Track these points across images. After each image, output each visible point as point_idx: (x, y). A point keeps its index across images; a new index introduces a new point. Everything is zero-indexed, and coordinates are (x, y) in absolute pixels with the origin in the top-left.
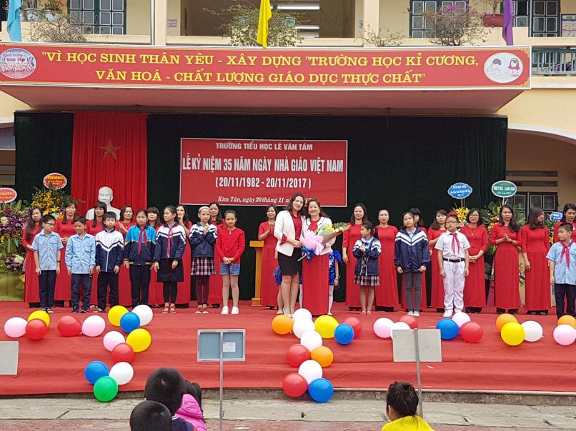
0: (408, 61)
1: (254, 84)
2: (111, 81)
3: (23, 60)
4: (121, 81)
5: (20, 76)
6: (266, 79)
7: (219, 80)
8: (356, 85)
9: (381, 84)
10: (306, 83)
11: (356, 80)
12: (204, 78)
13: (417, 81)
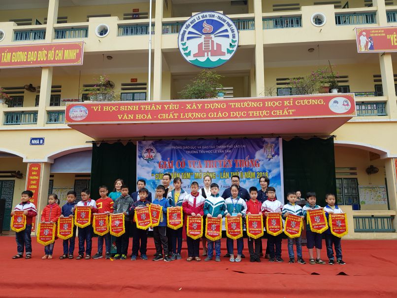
0: (285, 103)
1: (201, 118)
2: (125, 120)
3: (82, 111)
4: (131, 120)
5: (79, 119)
6: (207, 116)
7: (182, 117)
8: (256, 117)
9: (271, 116)
10: (229, 117)
11: (256, 114)
12: (174, 116)
13: (291, 114)
